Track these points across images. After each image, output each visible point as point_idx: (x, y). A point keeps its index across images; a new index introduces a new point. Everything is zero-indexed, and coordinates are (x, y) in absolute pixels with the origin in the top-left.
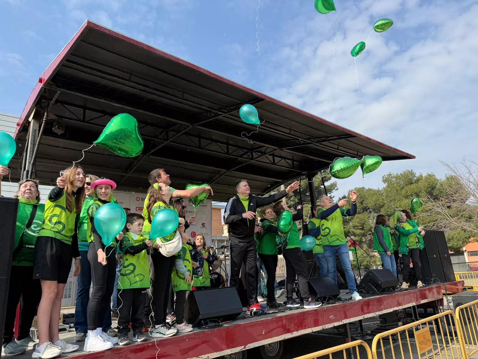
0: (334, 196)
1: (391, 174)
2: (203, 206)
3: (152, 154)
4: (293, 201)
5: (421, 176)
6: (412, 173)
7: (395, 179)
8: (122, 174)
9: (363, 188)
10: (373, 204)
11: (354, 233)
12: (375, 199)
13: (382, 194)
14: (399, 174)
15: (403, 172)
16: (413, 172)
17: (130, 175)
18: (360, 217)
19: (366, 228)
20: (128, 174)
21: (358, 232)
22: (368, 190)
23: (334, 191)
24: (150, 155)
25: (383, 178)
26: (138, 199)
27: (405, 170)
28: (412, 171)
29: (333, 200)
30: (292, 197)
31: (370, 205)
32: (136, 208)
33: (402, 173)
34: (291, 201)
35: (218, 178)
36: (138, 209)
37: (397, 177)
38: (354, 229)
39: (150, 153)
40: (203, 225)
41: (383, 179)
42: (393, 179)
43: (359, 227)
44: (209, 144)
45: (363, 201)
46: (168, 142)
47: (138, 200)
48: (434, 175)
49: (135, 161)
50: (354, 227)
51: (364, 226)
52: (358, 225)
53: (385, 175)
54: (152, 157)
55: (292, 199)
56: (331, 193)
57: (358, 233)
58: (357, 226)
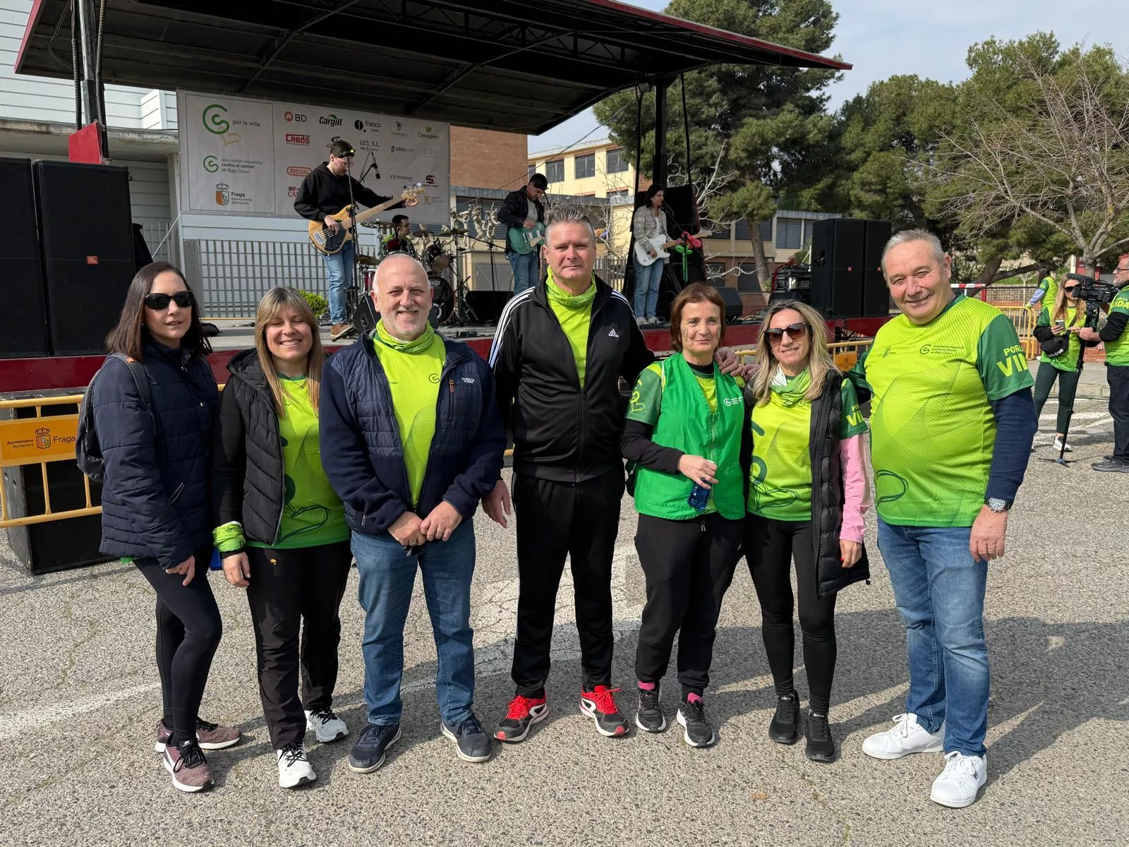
0: (829, 98)
1: (994, 42)
2: (428, 137)
3: (308, 30)
4: (715, 105)
5: (1075, 52)
6: (1049, 43)
7: (1000, 57)
8: (251, 65)
9: (913, 78)
10: (925, 126)
11: (860, 202)
12: (932, 111)
13: (955, 100)
14: (1016, 44)
15: (1027, 36)
16: (1053, 40)
17: (269, 68)
18: (882, 159)
19: (891, 190)
20: (263, 65)
21: (869, 198)
22: (923, 86)
23: (831, 81)
24: (303, 31)
25: (970, 51)
26: (288, 116)
27: (1033, 32)
28: (1052, 36)
29: (825, 108)
30: (714, 92)
31: (917, 127)
32: (287, 135)
33: (1024, 40)
34: (710, 106)
35: (456, 79)
36: (289, 138)
37: (1009, 53)
38: (862, 189)
39: (304, 28)
40: (430, 179)
41: (970, 56)
42: (995, 57)
43: (873, 187)
44: (426, 11)
45: (904, 115)
46: (336, 12)
47: (289, 120)
48: (1110, 52)
49: (274, 40)
50: (864, 184)
51: (888, 185)
52: (873, 180)
53: (976, 44)
54: (309, 34)
55: (714, 99)
56: (823, 87)
57: (870, 200)
58: (871, 183)
